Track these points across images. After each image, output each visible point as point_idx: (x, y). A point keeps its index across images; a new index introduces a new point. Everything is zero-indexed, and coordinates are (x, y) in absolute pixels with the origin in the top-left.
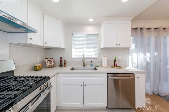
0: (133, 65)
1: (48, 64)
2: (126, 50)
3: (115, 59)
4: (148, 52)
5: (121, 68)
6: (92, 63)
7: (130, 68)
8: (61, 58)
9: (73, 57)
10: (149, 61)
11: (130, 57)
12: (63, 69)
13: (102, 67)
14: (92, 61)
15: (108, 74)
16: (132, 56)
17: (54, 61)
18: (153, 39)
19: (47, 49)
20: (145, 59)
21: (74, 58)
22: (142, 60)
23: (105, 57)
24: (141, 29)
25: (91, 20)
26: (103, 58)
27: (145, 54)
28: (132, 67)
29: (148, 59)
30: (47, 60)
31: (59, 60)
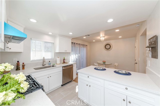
0: (72, 61)
2: (69, 53)
3: (64, 59)
4: (77, 54)
5: (67, 63)
6: (50, 63)
7: (71, 63)
8: (18, 62)
9: (31, 59)
10: (77, 58)
11: (70, 57)
13: (57, 64)
14: (50, 62)
15: (63, 67)
16: (71, 56)
18: (78, 48)
20: (76, 57)
21: (32, 61)
22: (75, 58)
23: (58, 58)
24: (74, 43)
25: (50, 33)
26: (57, 58)
27: (76, 55)
28: (71, 62)
29: (77, 57)
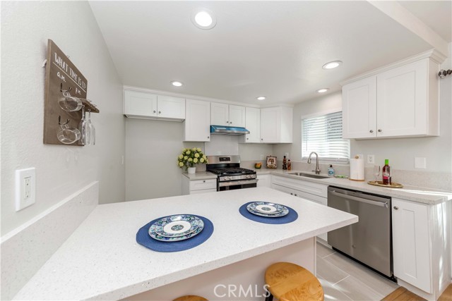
1: (269, 163)
3: (387, 165)
6: (331, 170)
8: (285, 157)
9: (303, 156)
12: (287, 172)
14: (331, 166)
17: (277, 161)
19: (273, 146)
21: (304, 158)
23: (357, 158)
30: (269, 158)
31: (282, 160)
